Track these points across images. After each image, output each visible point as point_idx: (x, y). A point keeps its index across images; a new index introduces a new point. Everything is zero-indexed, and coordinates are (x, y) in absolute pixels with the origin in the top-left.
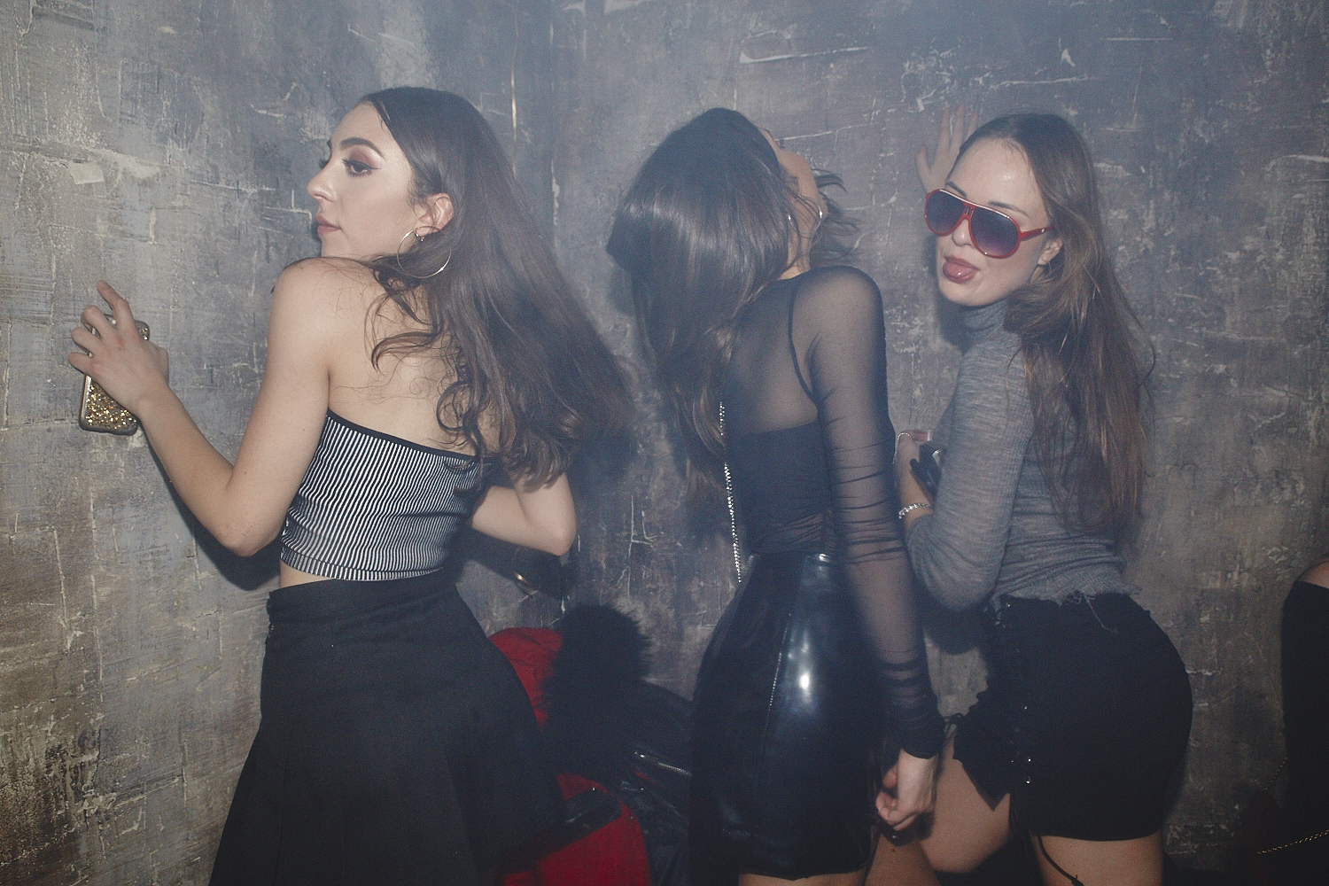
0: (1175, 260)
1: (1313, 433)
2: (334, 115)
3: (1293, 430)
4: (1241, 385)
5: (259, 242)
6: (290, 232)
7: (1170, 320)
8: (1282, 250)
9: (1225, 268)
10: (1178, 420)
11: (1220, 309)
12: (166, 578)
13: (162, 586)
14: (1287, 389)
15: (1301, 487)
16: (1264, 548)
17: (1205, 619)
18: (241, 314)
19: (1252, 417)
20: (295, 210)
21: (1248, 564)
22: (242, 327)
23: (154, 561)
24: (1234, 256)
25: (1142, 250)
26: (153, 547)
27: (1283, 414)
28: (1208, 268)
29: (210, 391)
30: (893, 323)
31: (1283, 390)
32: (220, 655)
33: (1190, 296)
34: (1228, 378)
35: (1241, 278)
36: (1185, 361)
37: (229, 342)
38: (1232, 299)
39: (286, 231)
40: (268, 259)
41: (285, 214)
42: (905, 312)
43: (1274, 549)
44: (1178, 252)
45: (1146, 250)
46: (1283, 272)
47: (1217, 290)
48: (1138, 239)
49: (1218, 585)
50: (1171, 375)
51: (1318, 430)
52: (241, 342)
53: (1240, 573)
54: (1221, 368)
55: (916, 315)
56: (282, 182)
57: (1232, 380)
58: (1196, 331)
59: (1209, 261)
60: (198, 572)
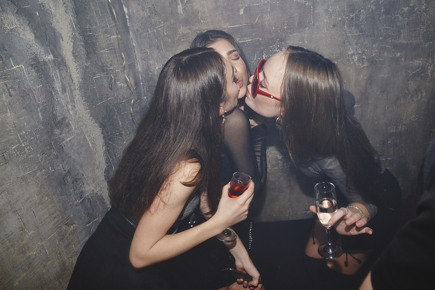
0: (383, 13)
1: (430, 75)
2: (17, 13)
3: (423, 75)
4: (405, 60)
5: (3, 89)
6: (16, 78)
7: (380, 38)
8: (425, 4)
9: (402, 15)
10: (382, 76)
11: (399, 31)
12: (16, 242)
13: (16, 246)
14: (422, 60)
15: (424, 94)
16: (410, 117)
17: (389, 142)
18: (7, 126)
19: (409, 71)
20: (15, 68)
21: (404, 122)
22: (10, 130)
23: (8, 240)
24: (406, 9)
25: (370, 11)
26: (5, 235)
27: (420, 69)
28: (396, 15)
29: (6, 164)
30: (274, 51)
31: (421, 60)
32: (48, 255)
33: (389, 28)
34: (401, 58)
35: (408, 18)
36: (385, 53)
37: (6, 140)
38: (404, 27)
39: (15, 79)
40: (11, 95)
41: (11, 71)
42: (279, 46)
43: (413, 116)
44: (385, 10)
45: (372, 11)
46: (424, 13)
47: (399, 24)
48: (369, 6)
49: (394, 131)
50: (380, 59)
51: (432, 73)
52: (12, 137)
53: (402, 126)
54: (399, 54)
55: (283, 47)
56: (3, 57)
57: (402, 58)
58: (390, 41)
59: (396, 12)
60: (28, 233)
